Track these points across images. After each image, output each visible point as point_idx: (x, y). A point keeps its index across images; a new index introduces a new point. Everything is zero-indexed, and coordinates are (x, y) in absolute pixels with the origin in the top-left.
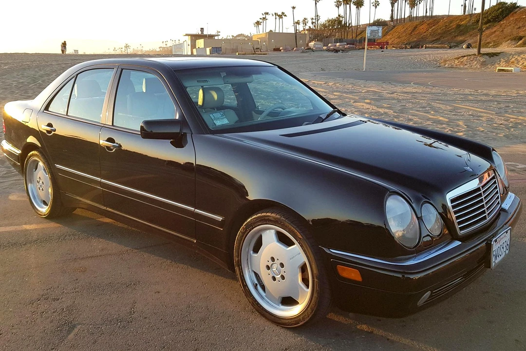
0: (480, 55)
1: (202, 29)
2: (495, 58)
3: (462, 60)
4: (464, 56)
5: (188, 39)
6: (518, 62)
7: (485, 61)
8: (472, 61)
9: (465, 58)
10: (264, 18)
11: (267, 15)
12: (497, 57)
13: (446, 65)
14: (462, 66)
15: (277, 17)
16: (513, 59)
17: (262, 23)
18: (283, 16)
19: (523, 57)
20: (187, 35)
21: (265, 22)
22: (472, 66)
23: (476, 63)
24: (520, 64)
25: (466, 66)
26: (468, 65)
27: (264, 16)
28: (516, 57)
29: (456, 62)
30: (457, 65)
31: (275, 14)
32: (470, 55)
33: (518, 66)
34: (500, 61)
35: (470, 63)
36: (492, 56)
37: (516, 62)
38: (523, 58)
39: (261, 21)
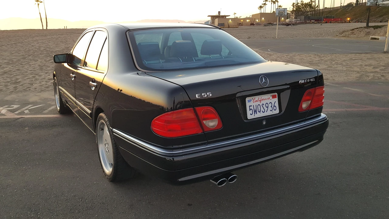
0: (367, 27)
1: (219, 12)
4: (357, 29)
5: (210, 18)
8: (360, 31)
10: (265, 4)
11: (266, 2)
12: (379, 29)
13: (342, 35)
15: (272, 3)
17: (263, 7)
18: (276, 2)
20: (209, 16)
21: (265, 6)
22: (358, 35)
23: (362, 33)
27: (265, 3)
31: (271, 1)
32: (361, 28)
36: (377, 28)
39: (262, 5)
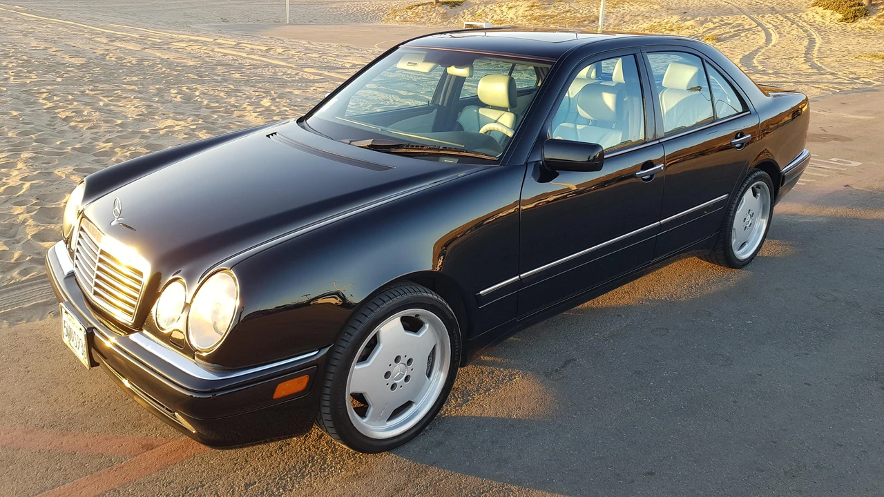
0: (438, 4)
2: (457, 8)
3: (416, 11)
4: (419, 5)
6: (487, 15)
7: (446, 13)
8: (430, 12)
9: (421, 7)
12: (460, 8)
13: (398, 18)
14: (418, 20)
16: (480, 11)
19: (491, 8)
22: (430, 20)
23: (434, 14)
24: (490, 17)
25: (423, 20)
26: (426, 18)
28: (483, 8)
29: (410, 13)
30: (411, 18)
32: (425, 4)
33: (487, 20)
34: (464, 13)
35: (427, 16)
36: (454, 6)
37: (484, 15)
38: (491, 10)
